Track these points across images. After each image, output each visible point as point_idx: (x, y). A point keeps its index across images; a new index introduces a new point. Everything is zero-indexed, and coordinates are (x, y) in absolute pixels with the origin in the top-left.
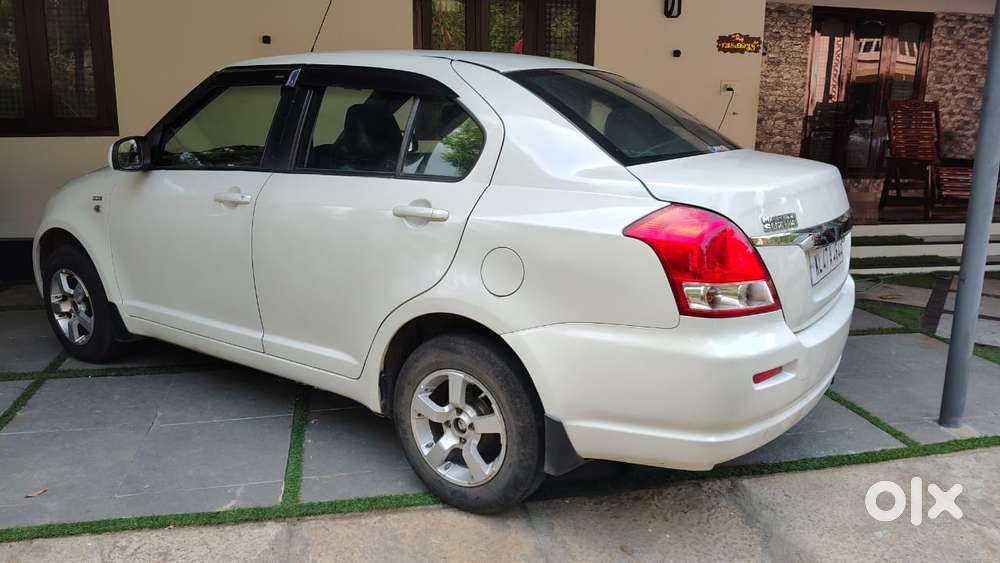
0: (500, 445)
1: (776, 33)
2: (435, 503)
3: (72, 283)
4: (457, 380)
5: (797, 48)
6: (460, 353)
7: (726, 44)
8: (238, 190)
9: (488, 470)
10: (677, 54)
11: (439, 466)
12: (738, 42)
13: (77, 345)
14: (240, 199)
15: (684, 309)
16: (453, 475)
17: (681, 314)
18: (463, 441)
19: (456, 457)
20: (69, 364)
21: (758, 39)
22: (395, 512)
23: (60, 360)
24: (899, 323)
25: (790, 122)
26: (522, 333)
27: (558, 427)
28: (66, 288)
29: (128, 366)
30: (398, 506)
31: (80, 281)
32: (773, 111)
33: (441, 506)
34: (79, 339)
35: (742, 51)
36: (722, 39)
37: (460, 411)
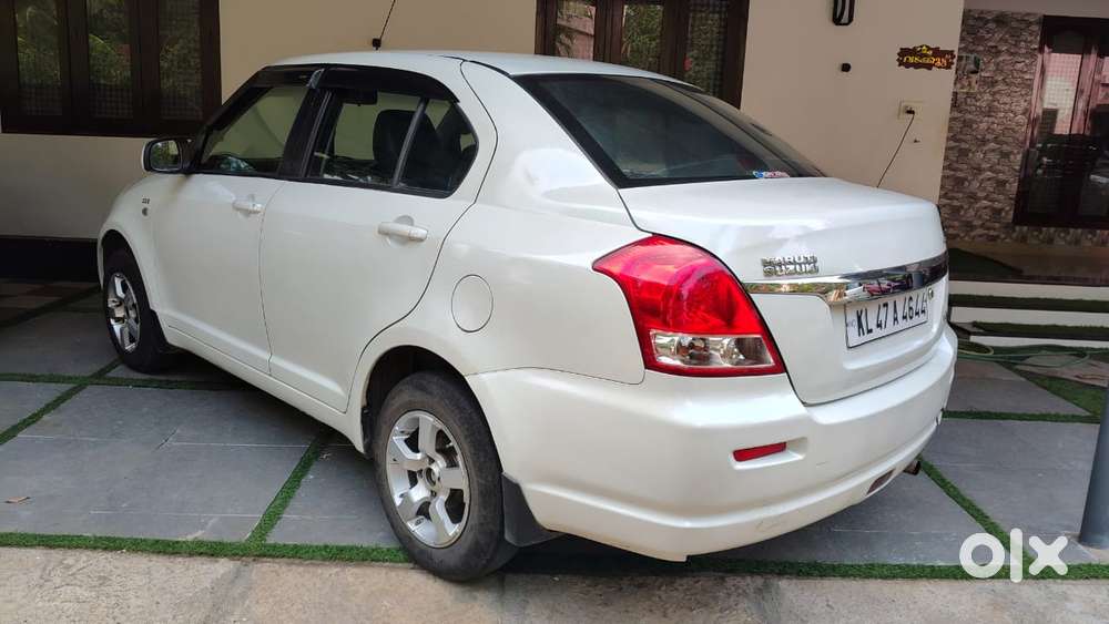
0: (464, 504)
1: (992, 47)
2: (406, 561)
3: (125, 288)
4: (428, 424)
5: (1019, 66)
6: (431, 393)
7: (910, 57)
8: (252, 197)
9: (453, 530)
10: (846, 68)
11: (410, 520)
12: (926, 56)
13: (126, 352)
14: (251, 208)
15: (651, 362)
16: (421, 531)
17: (646, 368)
18: (434, 494)
19: (424, 511)
20: (120, 372)
21: (951, 53)
22: (356, 566)
23: (112, 366)
24: (1087, 410)
25: (1005, 155)
26: (484, 376)
27: (516, 489)
28: (120, 292)
29: (172, 378)
30: (363, 560)
31: (130, 287)
32: (984, 142)
33: (411, 565)
34: (129, 347)
35: (929, 67)
36: (904, 52)
37: (432, 461)
